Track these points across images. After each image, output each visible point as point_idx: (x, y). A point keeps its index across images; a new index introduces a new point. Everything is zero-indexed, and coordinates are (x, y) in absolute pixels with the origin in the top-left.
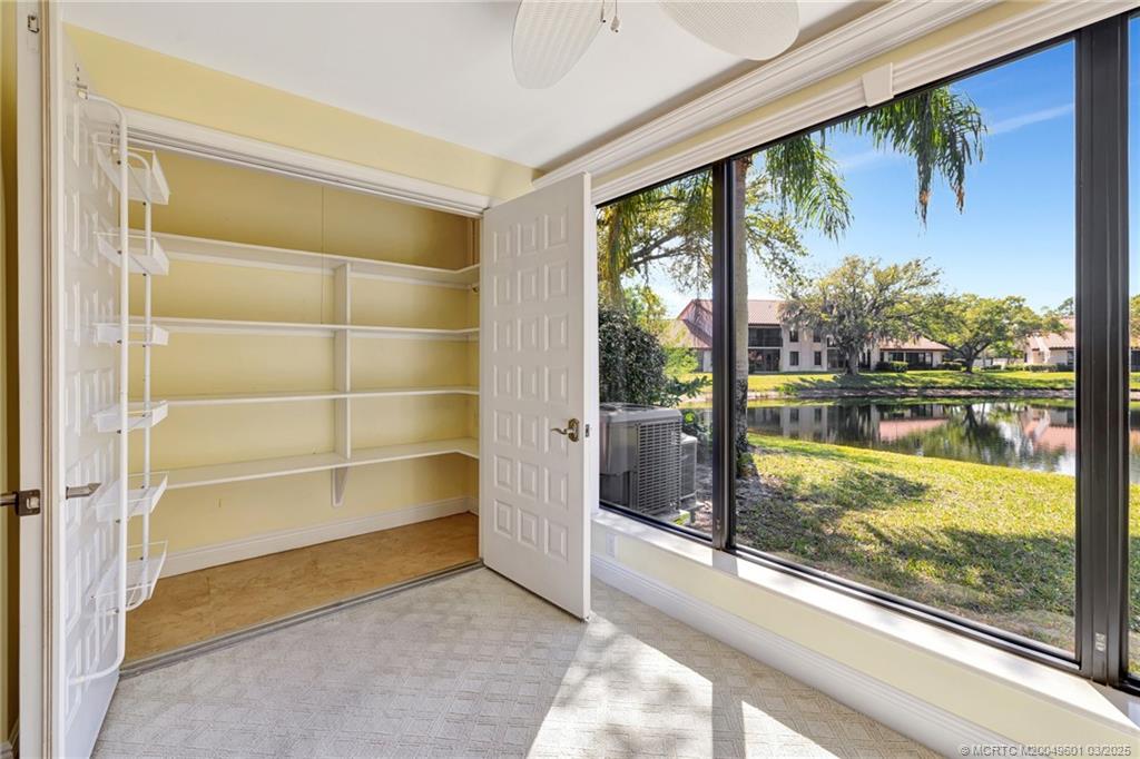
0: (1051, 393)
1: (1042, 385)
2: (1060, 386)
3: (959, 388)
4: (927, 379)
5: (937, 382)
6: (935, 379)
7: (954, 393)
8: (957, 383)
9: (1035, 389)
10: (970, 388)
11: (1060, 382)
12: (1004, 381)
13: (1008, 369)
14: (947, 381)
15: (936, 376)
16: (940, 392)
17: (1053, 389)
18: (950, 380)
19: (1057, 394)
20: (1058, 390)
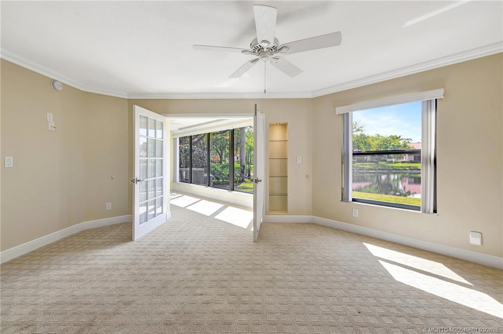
0: (404, 171)
1: (401, 168)
2: (407, 169)
3: (372, 170)
4: (361, 166)
5: (365, 168)
6: (364, 166)
7: (370, 171)
8: (372, 168)
9: (398, 170)
10: (375, 170)
11: (408, 167)
12: (389, 167)
13: (395, 162)
14: (368, 167)
15: (366, 165)
16: (364, 171)
17: (404, 170)
18: (370, 167)
19: (406, 171)
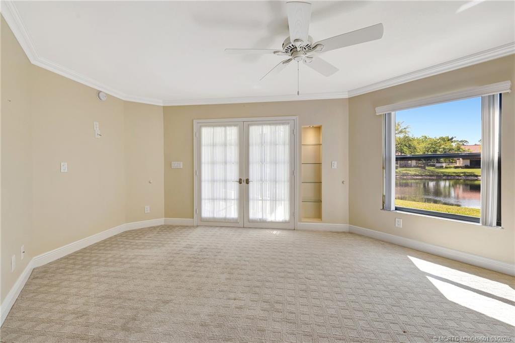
0: (458, 178)
1: (454, 174)
2: (462, 175)
3: (417, 176)
4: (404, 172)
5: (409, 173)
6: (408, 172)
7: (415, 177)
8: (417, 173)
9: (450, 176)
10: (422, 176)
11: (462, 173)
12: (438, 173)
13: (446, 168)
14: (413, 173)
15: (410, 171)
17: (458, 176)
18: (415, 173)
19: (460, 178)
20: (461, 176)
